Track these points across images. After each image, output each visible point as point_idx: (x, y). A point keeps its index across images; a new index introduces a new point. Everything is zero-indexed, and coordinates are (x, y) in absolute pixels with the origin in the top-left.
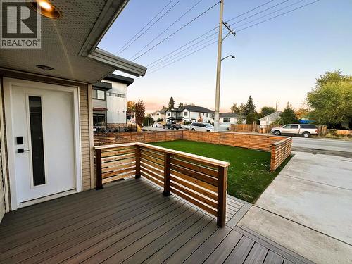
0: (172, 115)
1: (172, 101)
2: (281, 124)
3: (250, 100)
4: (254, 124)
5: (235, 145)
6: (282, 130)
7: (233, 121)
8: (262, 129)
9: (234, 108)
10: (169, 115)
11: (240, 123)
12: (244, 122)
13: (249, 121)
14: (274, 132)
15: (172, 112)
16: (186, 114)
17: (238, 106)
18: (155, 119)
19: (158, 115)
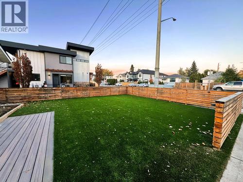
0: (130, 77)
1: (132, 67)
2: (223, 82)
3: (194, 64)
4: (196, 83)
5: (172, 100)
6: (224, 86)
7: (178, 80)
8: (204, 86)
9: (180, 71)
10: (128, 77)
11: (183, 82)
12: (187, 81)
13: (192, 80)
14: (215, 89)
15: (130, 74)
16: (140, 76)
17: (184, 70)
18: (118, 80)
19: (121, 77)
